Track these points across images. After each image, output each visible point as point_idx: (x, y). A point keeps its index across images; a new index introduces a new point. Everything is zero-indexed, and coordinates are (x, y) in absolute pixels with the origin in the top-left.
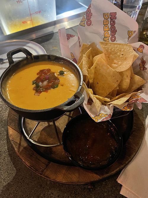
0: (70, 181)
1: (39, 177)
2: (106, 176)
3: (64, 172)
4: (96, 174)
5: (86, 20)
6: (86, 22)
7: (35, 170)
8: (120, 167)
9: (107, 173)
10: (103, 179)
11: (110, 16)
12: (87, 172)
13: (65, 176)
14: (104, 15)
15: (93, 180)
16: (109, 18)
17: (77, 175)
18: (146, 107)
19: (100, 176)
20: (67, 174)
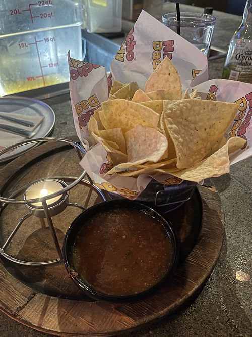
0: (74, 331)
1: (13, 326)
2: (146, 319)
3: (62, 313)
4: (128, 315)
5: (126, 52)
6: (125, 55)
7: (4, 308)
8: (177, 302)
9: (149, 314)
10: (140, 325)
11: (164, 47)
12: (109, 313)
13: (64, 321)
14: (154, 45)
15: (120, 329)
16: (163, 49)
17: (89, 318)
18: (226, 200)
19: (136, 320)
20: (67, 315)
